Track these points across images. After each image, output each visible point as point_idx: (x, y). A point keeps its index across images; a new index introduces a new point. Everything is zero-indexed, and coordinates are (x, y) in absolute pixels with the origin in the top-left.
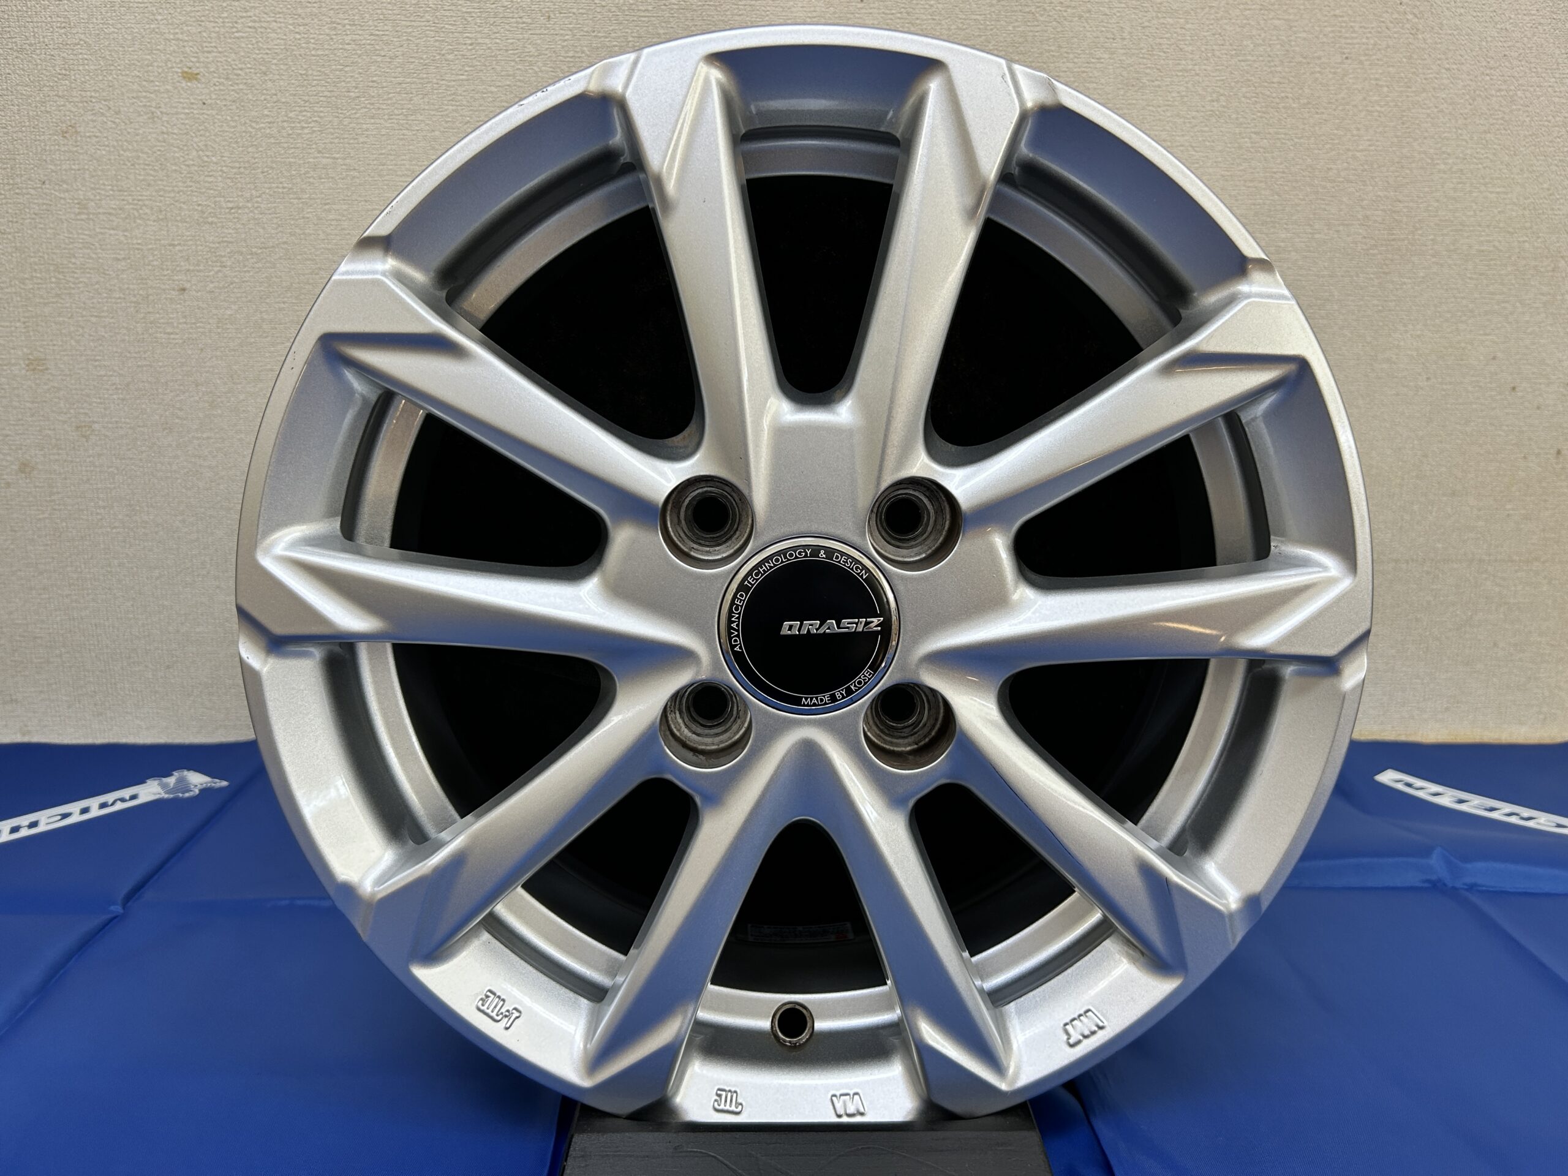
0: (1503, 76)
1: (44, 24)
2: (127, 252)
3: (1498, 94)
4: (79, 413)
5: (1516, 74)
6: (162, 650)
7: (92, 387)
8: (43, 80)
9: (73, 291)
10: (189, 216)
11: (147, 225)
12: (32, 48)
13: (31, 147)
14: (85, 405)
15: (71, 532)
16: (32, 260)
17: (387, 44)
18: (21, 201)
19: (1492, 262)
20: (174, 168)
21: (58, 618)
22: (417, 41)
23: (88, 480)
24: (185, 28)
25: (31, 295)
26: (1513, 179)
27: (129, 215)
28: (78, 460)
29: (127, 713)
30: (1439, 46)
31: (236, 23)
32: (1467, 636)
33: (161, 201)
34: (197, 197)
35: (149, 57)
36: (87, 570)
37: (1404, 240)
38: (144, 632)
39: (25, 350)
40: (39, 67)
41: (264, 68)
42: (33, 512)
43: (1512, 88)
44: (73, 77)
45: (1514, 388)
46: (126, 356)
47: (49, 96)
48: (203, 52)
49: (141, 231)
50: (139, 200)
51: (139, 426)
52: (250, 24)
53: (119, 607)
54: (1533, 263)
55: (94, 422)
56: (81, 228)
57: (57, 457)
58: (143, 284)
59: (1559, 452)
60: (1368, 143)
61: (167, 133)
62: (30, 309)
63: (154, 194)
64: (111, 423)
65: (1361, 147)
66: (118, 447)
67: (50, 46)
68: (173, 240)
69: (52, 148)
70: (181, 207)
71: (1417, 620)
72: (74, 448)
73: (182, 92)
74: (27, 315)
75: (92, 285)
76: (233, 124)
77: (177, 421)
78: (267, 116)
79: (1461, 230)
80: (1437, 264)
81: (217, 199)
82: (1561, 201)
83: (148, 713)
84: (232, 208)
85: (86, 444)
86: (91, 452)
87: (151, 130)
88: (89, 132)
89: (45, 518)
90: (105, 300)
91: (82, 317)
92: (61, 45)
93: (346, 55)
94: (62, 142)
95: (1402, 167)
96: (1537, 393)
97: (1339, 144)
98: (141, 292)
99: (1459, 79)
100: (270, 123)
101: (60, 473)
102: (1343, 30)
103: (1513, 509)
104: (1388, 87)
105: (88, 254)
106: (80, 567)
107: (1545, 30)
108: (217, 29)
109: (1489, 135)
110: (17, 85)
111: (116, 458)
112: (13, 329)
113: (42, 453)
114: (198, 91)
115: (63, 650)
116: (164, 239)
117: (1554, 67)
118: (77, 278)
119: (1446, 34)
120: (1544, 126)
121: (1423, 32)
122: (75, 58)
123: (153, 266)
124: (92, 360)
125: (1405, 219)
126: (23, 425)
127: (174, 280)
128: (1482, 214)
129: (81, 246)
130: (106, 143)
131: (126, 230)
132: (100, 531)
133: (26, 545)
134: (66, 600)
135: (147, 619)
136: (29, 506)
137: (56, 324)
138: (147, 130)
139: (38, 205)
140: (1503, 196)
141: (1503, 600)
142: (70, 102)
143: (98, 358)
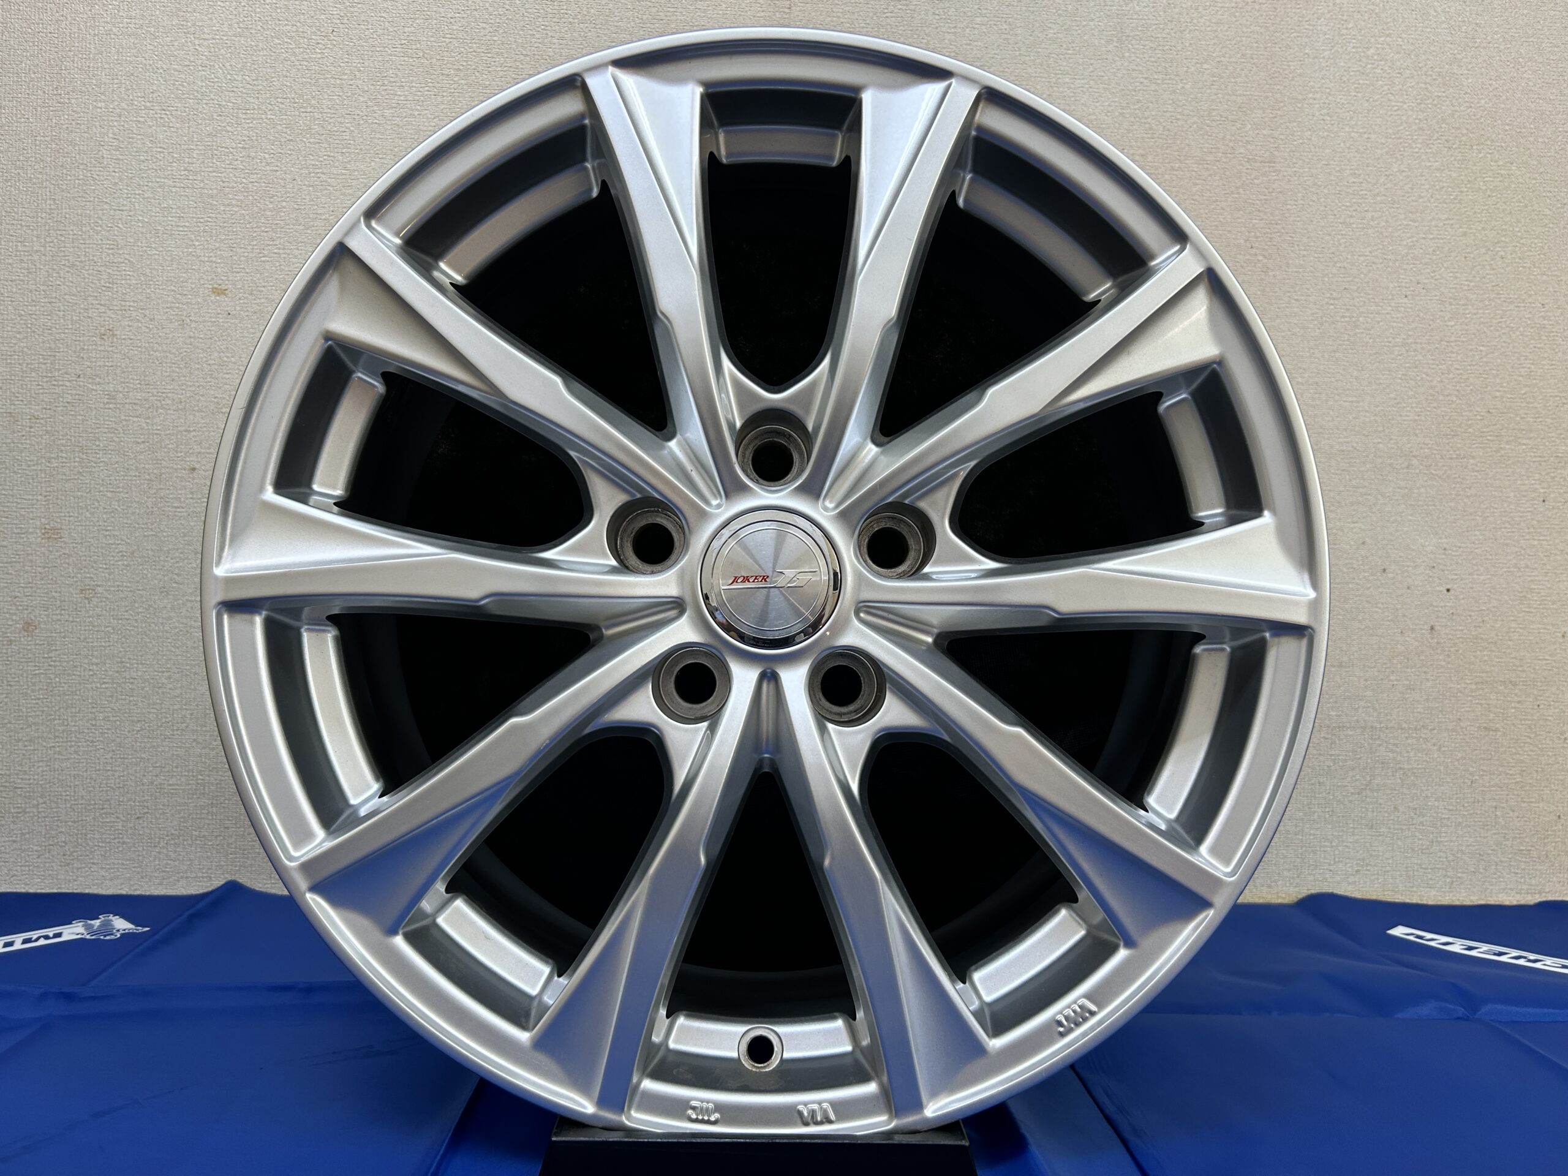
0: (1345, 305)
1: (95, 246)
2: (146, 437)
3: (1342, 320)
4: (85, 577)
5: (1357, 304)
6: (134, 802)
8: (88, 291)
9: (93, 470)
10: (206, 407)
11: (167, 414)
12: (83, 265)
13: (71, 346)
14: (92, 570)
15: (63, 687)
16: (59, 442)
18: (57, 391)
20: (197, 366)
21: (41, 769)
23: (85, 639)
24: (219, 253)
25: (54, 473)
26: (1363, 390)
27: (153, 405)
28: (78, 620)
29: (93, 863)
30: (1287, 281)
31: (264, 249)
32: (1368, 800)
33: (182, 394)
35: (184, 275)
36: (73, 724)
38: (119, 784)
39: (43, 520)
40: (87, 280)
42: (29, 668)
43: (1355, 315)
44: (115, 290)
45: (1384, 570)
46: (134, 527)
47: (92, 304)
48: (233, 272)
49: (161, 418)
50: (164, 393)
51: (139, 590)
52: (275, 251)
53: (98, 759)
54: (1389, 461)
55: (97, 585)
56: (108, 416)
57: (59, 617)
58: (158, 464)
59: (1432, 628)
61: (194, 337)
62: (53, 484)
63: (176, 388)
64: (114, 587)
66: (117, 608)
67: (99, 264)
68: (189, 427)
69: (90, 347)
70: (199, 399)
72: (76, 609)
73: (210, 304)
74: (48, 489)
75: (112, 464)
76: (252, 331)
77: (174, 585)
82: (1408, 409)
83: (114, 864)
85: (87, 605)
86: (91, 613)
87: (180, 335)
88: (125, 335)
89: (39, 674)
90: (122, 478)
91: (99, 492)
92: (108, 264)
94: (99, 343)
96: (1406, 574)
98: (155, 471)
99: (1307, 308)
101: (60, 633)
103: (1396, 680)
105: (112, 438)
106: (67, 720)
107: (1378, 268)
109: (1337, 355)
110: (65, 294)
111: (114, 619)
112: (35, 501)
113: (46, 613)
114: (225, 304)
115: (41, 801)
116: (181, 426)
117: (1390, 297)
118: (99, 458)
119: (1292, 272)
120: (1385, 346)
121: (1273, 270)
122: (118, 273)
123: (169, 449)
124: (103, 530)
126: (32, 588)
127: (185, 461)
129: (106, 430)
130: (140, 345)
131: (148, 418)
132: (89, 686)
133: (19, 700)
134: (50, 752)
135: (123, 771)
136: (27, 662)
137: (74, 498)
138: (176, 335)
139: (72, 395)
140: (1355, 404)
141: (1398, 766)
142: (111, 310)
143: (109, 528)
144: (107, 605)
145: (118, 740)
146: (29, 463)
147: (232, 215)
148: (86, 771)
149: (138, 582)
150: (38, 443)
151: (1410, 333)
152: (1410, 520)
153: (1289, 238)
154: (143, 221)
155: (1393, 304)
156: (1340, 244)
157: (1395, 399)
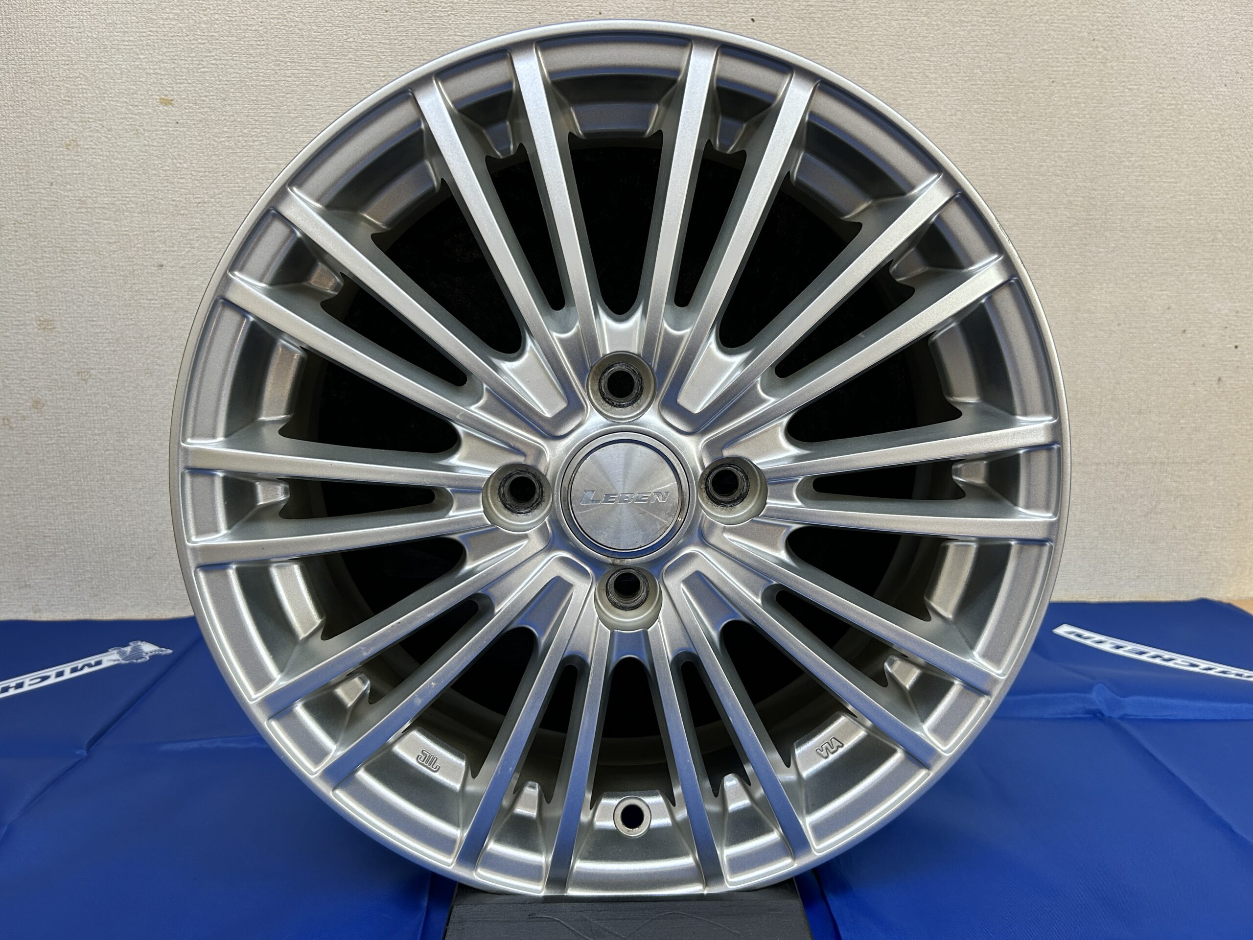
0: (1172, 93)
1: (52, 62)
2: (117, 237)
3: (1169, 107)
4: (80, 362)
5: (1182, 92)
6: (144, 545)
7: (90, 342)
8: (51, 105)
9: (75, 268)
10: (166, 209)
11: (133, 217)
12: (42, 80)
13: (41, 157)
14: (84, 355)
15: (73, 454)
16: (43, 244)
17: (319, 76)
18: (34, 198)
19: (1166, 236)
20: (154, 172)
21: (63, 522)
22: (343, 74)
23: (87, 413)
24: (162, 65)
25: (41, 271)
26: (1182, 172)
27: (119, 208)
28: (78, 398)
30: (1123, 72)
31: (202, 61)
32: (1152, 521)
33: (144, 198)
34: (172, 194)
35: (134, 87)
36: (85, 483)
37: (1098, 219)
38: (130, 531)
39: (37, 313)
40: (48, 95)
41: (224, 96)
42: (43, 439)
43: (1180, 103)
44: (74, 103)
45: (1184, 331)
46: (116, 318)
47: (55, 117)
48: (177, 83)
49: (128, 220)
50: (127, 197)
51: (127, 371)
52: (213, 62)
53: (111, 512)
54: (1197, 236)
55: (91, 368)
56: (81, 219)
57: (62, 396)
58: (130, 261)
59: (1220, 379)
60: (1071, 146)
61: (149, 146)
62: (41, 281)
63: (138, 192)
64: (105, 369)
65: (1065, 149)
66: (110, 388)
67: (57, 79)
68: (153, 228)
69: (58, 157)
70: (159, 203)
71: (1114, 509)
72: (76, 389)
73: (160, 114)
74: (38, 286)
75: (90, 263)
76: (199, 138)
77: (156, 367)
78: (226, 132)
79: (1142, 212)
80: (1124, 237)
81: (188, 196)
82: (1219, 188)
83: (133, 594)
84: (199, 203)
85: (85, 385)
86: (89, 392)
87: (136, 143)
88: (87, 145)
89: (52, 444)
90: (100, 274)
91: (83, 287)
92: (65, 78)
93: (287, 85)
94: (66, 153)
95: (1097, 164)
96: (1202, 334)
97: (1048, 147)
98: (128, 268)
99: (1139, 96)
100: (228, 137)
101: (64, 409)
102: (1050, 61)
103: (1186, 423)
104: (1084, 103)
105: (87, 239)
106: (80, 481)
107: (1203, 59)
108: (187, 66)
109: (1162, 139)
110: (31, 109)
111: (109, 396)
112: (27, 297)
113: (51, 393)
114: (172, 114)
115: (67, 546)
117: (1212, 86)
118: (78, 258)
119: (1128, 63)
120: (1204, 131)
121: (1111, 62)
122: (75, 88)
123: (138, 247)
124: (89, 321)
125: (1099, 203)
126: (35, 371)
127: (153, 259)
128: (1158, 199)
129: (81, 232)
130: (101, 153)
131: (117, 220)
132: (96, 453)
133: (37, 465)
134: (69, 507)
135: (132, 521)
136: (41, 434)
137: (62, 293)
138: (133, 144)
139: (47, 201)
140: (1173, 185)
141: (1179, 493)
142: (72, 122)
143: (94, 319)
144: (101, 385)
145: (125, 497)
146: (19, 263)
147: (171, 28)
148: (102, 522)
149: (125, 365)
150: (23, 245)
151: (1226, 119)
152: (1211, 287)
153: (1128, 31)
154: (92, 38)
155: (1214, 93)
156: (1172, 37)
157: (1208, 179)
